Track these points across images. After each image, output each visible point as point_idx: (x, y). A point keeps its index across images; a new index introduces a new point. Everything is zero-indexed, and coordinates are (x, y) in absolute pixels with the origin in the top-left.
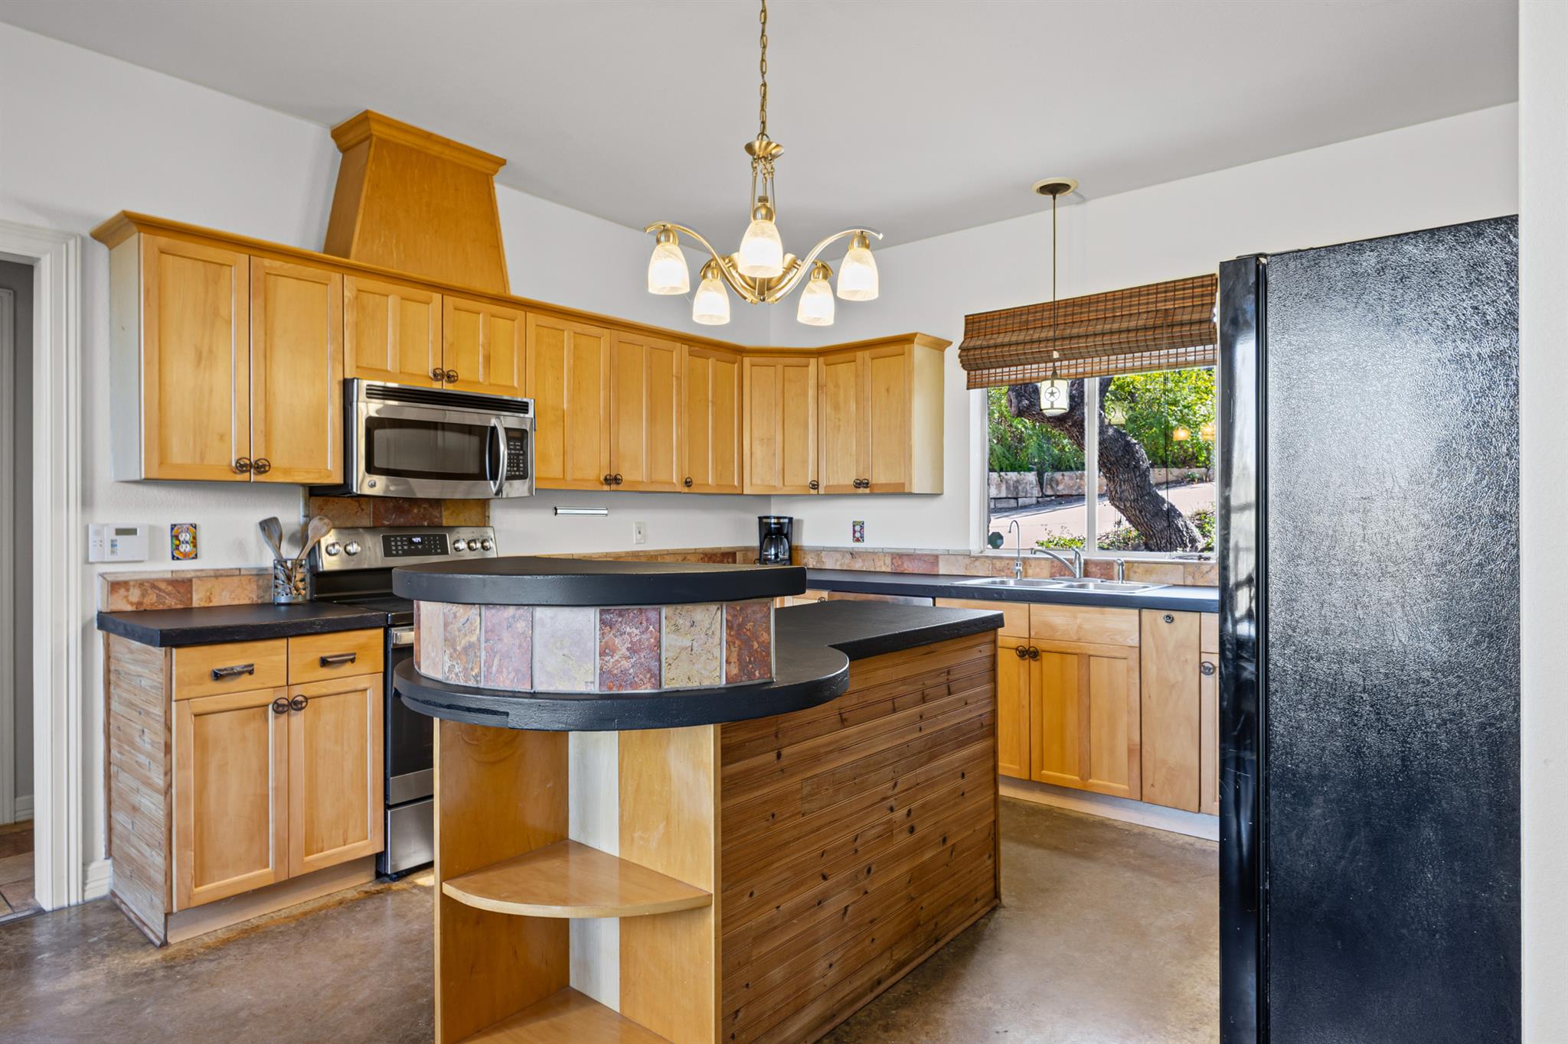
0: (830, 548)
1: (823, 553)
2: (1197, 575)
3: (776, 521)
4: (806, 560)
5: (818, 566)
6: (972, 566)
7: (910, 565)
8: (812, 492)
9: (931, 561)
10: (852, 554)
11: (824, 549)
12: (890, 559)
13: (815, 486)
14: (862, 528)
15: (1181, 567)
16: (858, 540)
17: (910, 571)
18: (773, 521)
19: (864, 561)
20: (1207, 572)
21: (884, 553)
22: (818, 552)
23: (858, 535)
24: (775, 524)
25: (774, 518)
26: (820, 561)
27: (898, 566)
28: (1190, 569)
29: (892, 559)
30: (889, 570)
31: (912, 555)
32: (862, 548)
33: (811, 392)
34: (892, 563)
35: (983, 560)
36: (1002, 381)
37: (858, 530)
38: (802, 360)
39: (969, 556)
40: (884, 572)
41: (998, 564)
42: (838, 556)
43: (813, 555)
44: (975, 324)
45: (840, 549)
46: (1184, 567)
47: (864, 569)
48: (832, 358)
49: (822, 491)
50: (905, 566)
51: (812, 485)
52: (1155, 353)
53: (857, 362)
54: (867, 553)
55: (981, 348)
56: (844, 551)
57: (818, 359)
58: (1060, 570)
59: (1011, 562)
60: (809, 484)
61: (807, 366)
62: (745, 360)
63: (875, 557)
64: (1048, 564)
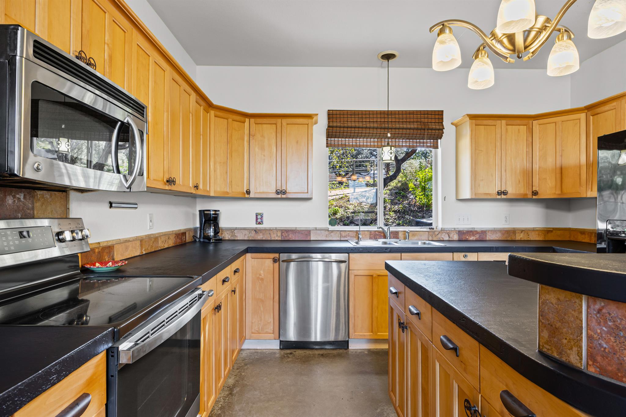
0: (240, 228)
1: (236, 231)
2: (434, 236)
3: (214, 212)
4: (223, 235)
5: (232, 238)
6: (329, 235)
7: (293, 236)
8: (247, 196)
9: (306, 233)
10: (255, 231)
11: (236, 229)
12: (280, 233)
13: (249, 193)
14: (262, 217)
15: (427, 233)
16: (260, 223)
17: (294, 239)
18: (212, 212)
19: (263, 234)
20: (437, 235)
21: (277, 230)
22: (232, 230)
23: (259, 220)
24: (213, 214)
26: (234, 235)
27: (286, 236)
28: (431, 233)
29: (282, 233)
30: (280, 239)
31: (295, 231)
32: (263, 228)
33: (246, 138)
34: (282, 235)
35: (336, 232)
37: (259, 219)
38: (242, 119)
39: (328, 230)
40: (277, 240)
41: (343, 234)
42: (246, 232)
43: (228, 232)
44: (332, 115)
45: (247, 229)
46: (428, 233)
47: (264, 239)
48: (259, 120)
49: (252, 195)
50: (290, 236)
51: (247, 192)
52: (422, 141)
53: (277, 124)
54: (265, 230)
55: (340, 127)
56: (250, 230)
57: (251, 119)
58: (374, 236)
59: (350, 233)
60: (245, 192)
61: (244, 122)
62: (212, 112)
63: (271, 232)
64: (368, 233)
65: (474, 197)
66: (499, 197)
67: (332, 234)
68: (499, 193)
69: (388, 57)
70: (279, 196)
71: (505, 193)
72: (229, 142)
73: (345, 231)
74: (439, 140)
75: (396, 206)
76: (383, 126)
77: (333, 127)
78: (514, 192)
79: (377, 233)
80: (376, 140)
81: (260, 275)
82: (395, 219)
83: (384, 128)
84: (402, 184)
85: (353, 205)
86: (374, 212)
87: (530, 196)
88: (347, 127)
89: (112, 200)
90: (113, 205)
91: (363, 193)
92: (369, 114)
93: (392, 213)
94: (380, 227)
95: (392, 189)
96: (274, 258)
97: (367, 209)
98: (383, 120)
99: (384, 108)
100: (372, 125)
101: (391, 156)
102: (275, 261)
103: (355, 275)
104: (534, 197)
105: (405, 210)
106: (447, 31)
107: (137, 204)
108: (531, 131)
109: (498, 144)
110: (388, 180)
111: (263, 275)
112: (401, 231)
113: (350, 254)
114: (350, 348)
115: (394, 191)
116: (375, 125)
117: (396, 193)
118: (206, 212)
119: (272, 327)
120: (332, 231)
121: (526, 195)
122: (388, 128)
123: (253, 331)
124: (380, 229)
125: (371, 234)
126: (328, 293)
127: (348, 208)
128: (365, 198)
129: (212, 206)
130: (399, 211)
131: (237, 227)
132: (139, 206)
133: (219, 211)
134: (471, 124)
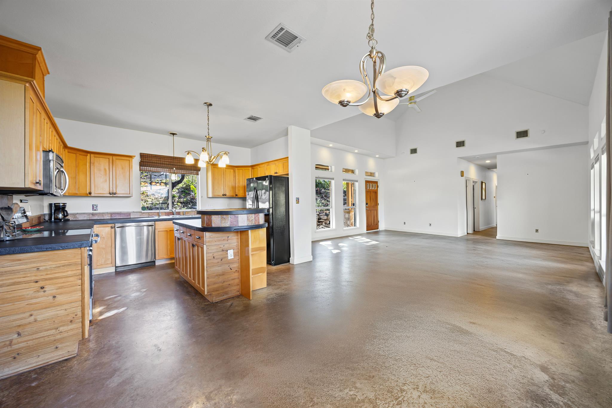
0: (81, 213)
3: (63, 204)
5: (75, 219)
8: (89, 195)
9: (127, 214)
10: (92, 214)
11: (77, 214)
12: (110, 215)
13: (90, 193)
14: (97, 206)
16: (95, 210)
17: (120, 217)
18: (61, 205)
19: (98, 216)
21: (108, 213)
22: (74, 215)
23: (95, 208)
24: (62, 206)
25: (62, 203)
26: (77, 217)
27: (114, 217)
28: (196, 212)
30: (110, 218)
31: (120, 214)
32: (98, 212)
33: (88, 164)
35: (147, 213)
36: (159, 171)
37: (94, 207)
38: (86, 154)
39: (141, 212)
40: (108, 219)
41: (150, 214)
42: (85, 215)
44: (142, 156)
45: (86, 213)
47: (99, 219)
49: (92, 195)
50: (117, 216)
51: (89, 193)
52: (191, 171)
53: (110, 159)
54: (100, 214)
55: (148, 162)
56: (89, 214)
57: (91, 155)
58: (168, 214)
59: (154, 213)
60: (88, 193)
61: (87, 156)
62: (66, 150)
63: (104, 215)
64: (164, 213)
65: (213, 197)
66: (223, 197)
67: (144, 214)
68: (223, 195)
69: (173, 134)
70: (112, 196)
71: (225, 195)
72: (77, 166)
73: (151, 212)
74: (199, 172)
75: (182, 200)
76: (171, 163)
77: (143, 162)
78: (229, 195)
79: (169, 213)
80: (168, 169)
81: (102, 236)
82: (181, 207)
83: (172, 165)
84: (187, 186)
85: (151, 199)
86: (167, 203)
87: (235, 196)
88: (152, 163)
89: (21, 199)
90: (23, 201)
91: (159, 191)
92: (164, 157)
93: (179, 204)
94: (171, 210)
95: (179, 188)
96: (111, 226)
97: (162, 201)
98: (171, 161)
99: (172, 155)
100: (165, 163)
101: (176, 178)
102: (112, 227)
103: (159, 231)
104: (236, 197)
105: (187, 202)
106: (190, 154)
107: (27, 201)
108: (234, 172)
109: (223, 176)
110: (176, 184)
111: (104, 235)
112: (182, 212)
113: (156, 222)
114: (156, 265)
115: (181, 190)
116: (167, 163)
117: (182, 191)
118: (56, 204)
119: (111, 261)
120: (144, 213)
121: (233, 196)
122: (174, 165)
123: (98, 264)
124: (171, 211)
125: (166, 214)
126: (141, 242)
127: (147, 201)
128: (160, 194)
129: (60, 201)
130: (184, 202)
131: (78, 212)
132: (29, 201)
133: (66, 203)
134: (211, 167)
